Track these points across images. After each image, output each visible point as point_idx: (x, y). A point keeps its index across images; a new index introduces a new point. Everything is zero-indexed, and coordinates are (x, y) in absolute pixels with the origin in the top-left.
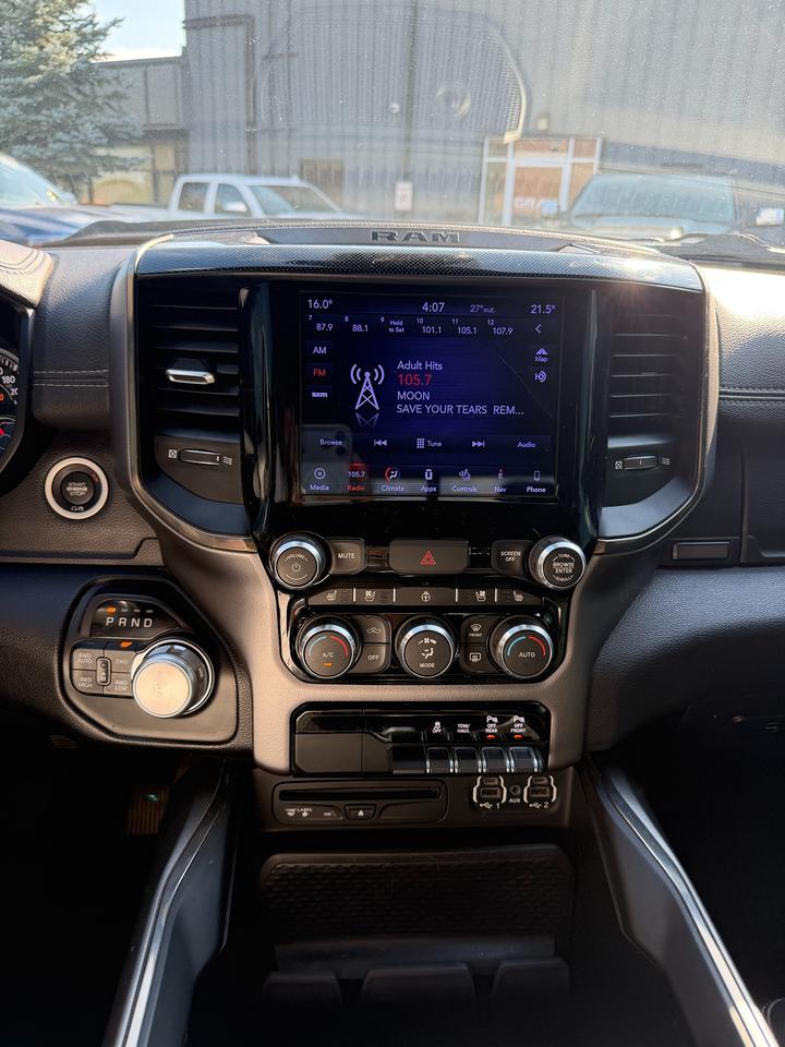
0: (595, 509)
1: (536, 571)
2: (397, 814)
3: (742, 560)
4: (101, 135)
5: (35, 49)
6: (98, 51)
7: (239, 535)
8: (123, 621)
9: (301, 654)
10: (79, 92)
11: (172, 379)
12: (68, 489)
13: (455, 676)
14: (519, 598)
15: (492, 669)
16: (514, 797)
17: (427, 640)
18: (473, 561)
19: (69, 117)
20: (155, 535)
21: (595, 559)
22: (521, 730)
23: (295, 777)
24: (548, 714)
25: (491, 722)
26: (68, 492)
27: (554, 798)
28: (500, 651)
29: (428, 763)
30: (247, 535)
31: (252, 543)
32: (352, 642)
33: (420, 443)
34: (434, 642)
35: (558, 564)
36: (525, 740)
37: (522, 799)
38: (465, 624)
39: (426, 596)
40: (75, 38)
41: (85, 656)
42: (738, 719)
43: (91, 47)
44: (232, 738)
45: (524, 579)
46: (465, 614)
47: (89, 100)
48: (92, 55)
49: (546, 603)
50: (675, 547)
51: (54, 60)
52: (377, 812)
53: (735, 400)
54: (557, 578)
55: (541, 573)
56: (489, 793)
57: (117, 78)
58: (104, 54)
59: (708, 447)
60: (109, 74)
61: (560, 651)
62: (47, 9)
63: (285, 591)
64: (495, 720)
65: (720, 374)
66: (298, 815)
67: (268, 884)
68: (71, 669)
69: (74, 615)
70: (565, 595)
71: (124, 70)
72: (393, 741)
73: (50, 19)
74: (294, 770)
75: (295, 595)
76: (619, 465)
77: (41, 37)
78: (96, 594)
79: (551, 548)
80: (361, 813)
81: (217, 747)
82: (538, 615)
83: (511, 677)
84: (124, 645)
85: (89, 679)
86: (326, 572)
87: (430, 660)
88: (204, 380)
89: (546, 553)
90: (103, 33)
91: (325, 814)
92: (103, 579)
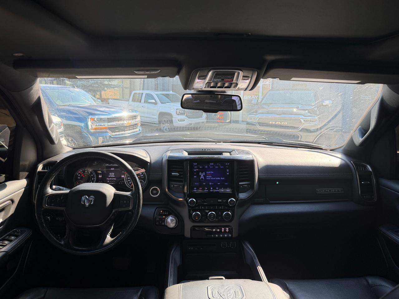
0: (238, 194)
1: (228, 203)
11: (172, 175)
12: (153, 192)
14: (226, 208)
16: (228, 246)
21: (237, 201)
22: (228, 231)
27: (236, 246)
28: (223, 216)
29: (213, 235)
30: (184, 198)
33: (210, 184)
34: (213, 215)
35: (231, 202)
46: (218, 210)
53: (261, 176)
56: (224, 245)
59: (256, 184)
65: (258, 172)
68: (155, 221)
69: (155, 212)
74: (191, 238)
76: (241, 187)
79: (230, 199)
82: (229, 210)
83: (225, 221)
85: (158, 223)
86: (196, 204)
88: (177, 175)
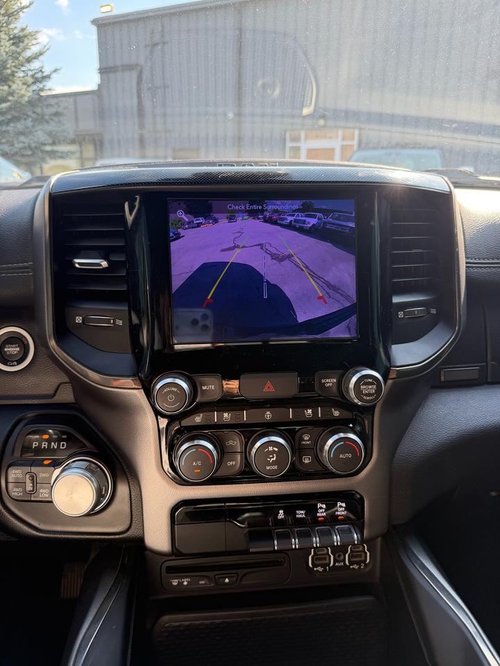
0: (386, 346)
1: (348, 393)
2: (253, 580)
3: (489, 380)
4: (48, 137)
5: (6, 88)
6: (45, 88)
7: (128, 376)
8: (45, 445)
9: (176, 464)
10: (34, 112)
11: (77, 266)
12: (5, 350)
13: (293, 474)
14: (336, 413)
15: (320, 468)
16: (338, 562)
17: (271, 449)
18: (302, 388)
19: (27, 128)
20: (68, 380)
21: (390, 382)
22: (343, 513)
23: (176, 556)
24: (362, 499)
25: (321, 508)
26: (6, 352)
27: (368, 561)
28: (325, 454)
29: (276, 542)
30: (134, 375)
31: (138, 382)
32: (215, 453)
34: (276, 449)
35: (364, 387)
36: (346, 520)
37: (345, 563)
38: (298, 435)
39: (268, 415)
40: (30, 80)
41: (17, 472)
42: (494, 494)
43: (41, 86)
44: (128, 529)
45: (340, 399)
46: (298, 428)
47: (40, 117)
48: (42, 90)
49: (356, 416)
50: (442, 373)
51: (18, 93)
52: (239, 578)
53: (476, 267)
54: (364, 397)
55: (352, 394)
56: (320, 559)
57: (57, 104)
58: (50, 90)
59: (462, 299)
60: (53, 101)
61: (369, 452)
62: (14, 64)
63: (164, 416)
64: (324, 506)
65: (465, 250)
66: (180, 584)
67: (160, 639)
68: (7, 482)
69: (10, 441)
70: (369, 410)
71: (63, 99)
72: (249, 526)
73: (16, 70)
74: (175, 552)
75: (172, 419)
76: (401, 314)
77: (9, 80)
78: (26, 425)
79: (358, 376)
80: (227, 580)
81: (117, 537)
82: (351, 425)
83: (333, 473)
84: (46, 462)
85: (21, 489)
86: (193, 401)
87: (274, 463)
88: (100, 265)
89: (354, 379)
90: (48, 77)
91: (201, 582)
92: (30, 414)
